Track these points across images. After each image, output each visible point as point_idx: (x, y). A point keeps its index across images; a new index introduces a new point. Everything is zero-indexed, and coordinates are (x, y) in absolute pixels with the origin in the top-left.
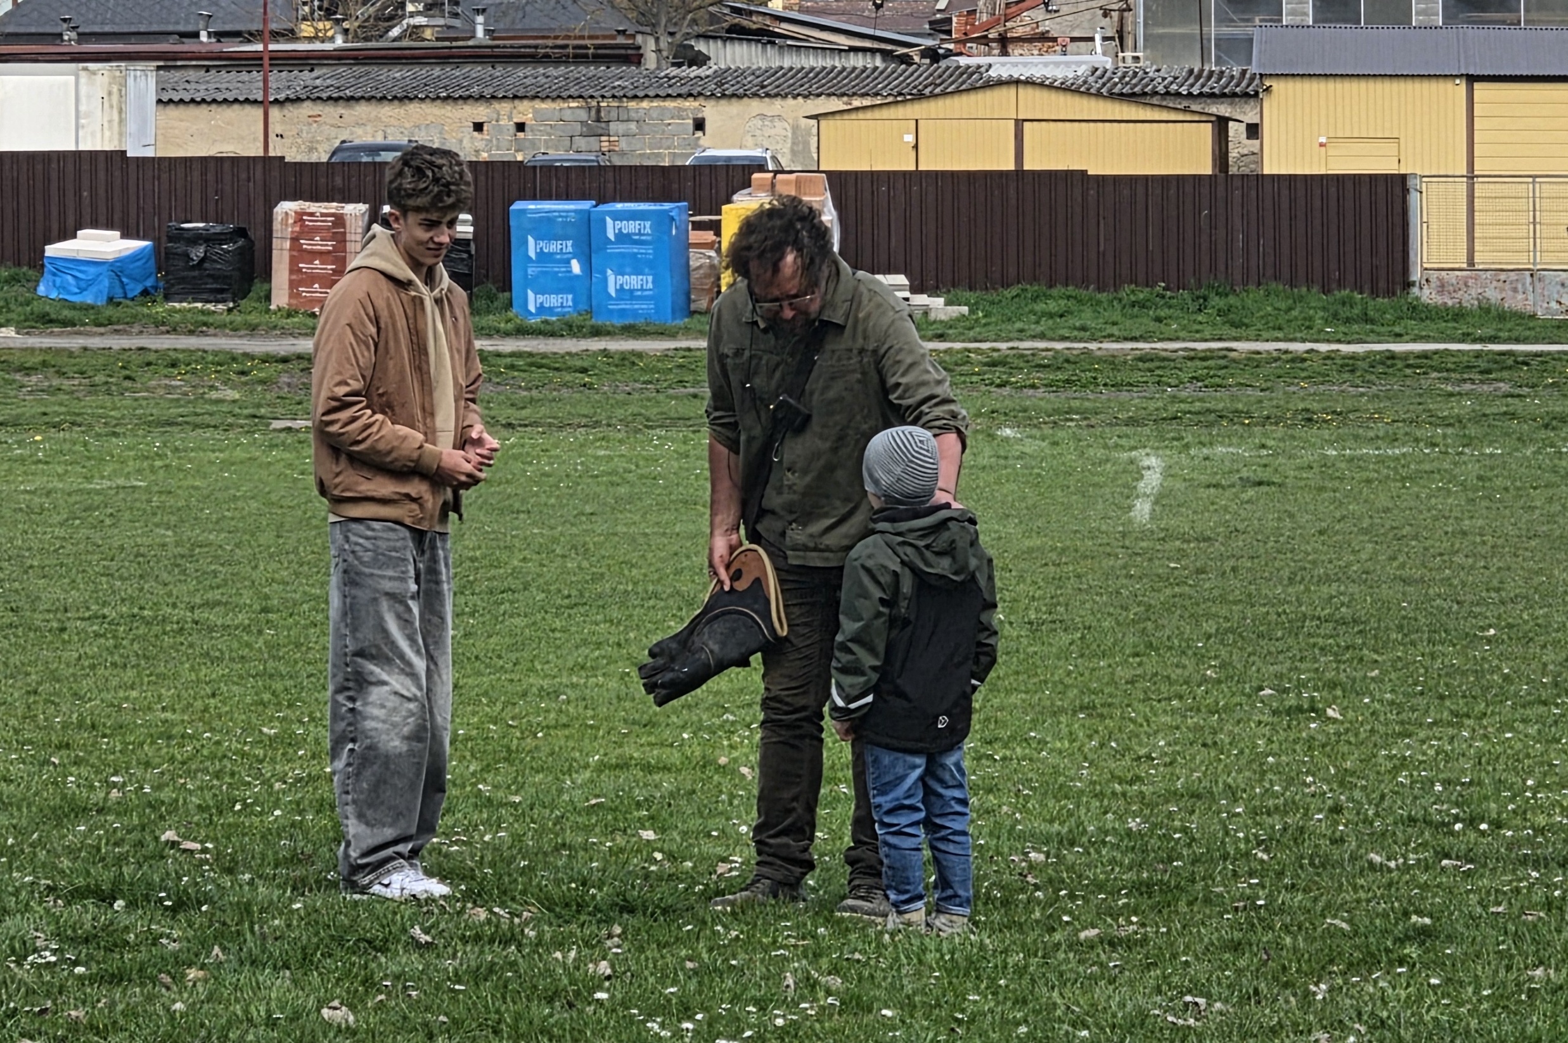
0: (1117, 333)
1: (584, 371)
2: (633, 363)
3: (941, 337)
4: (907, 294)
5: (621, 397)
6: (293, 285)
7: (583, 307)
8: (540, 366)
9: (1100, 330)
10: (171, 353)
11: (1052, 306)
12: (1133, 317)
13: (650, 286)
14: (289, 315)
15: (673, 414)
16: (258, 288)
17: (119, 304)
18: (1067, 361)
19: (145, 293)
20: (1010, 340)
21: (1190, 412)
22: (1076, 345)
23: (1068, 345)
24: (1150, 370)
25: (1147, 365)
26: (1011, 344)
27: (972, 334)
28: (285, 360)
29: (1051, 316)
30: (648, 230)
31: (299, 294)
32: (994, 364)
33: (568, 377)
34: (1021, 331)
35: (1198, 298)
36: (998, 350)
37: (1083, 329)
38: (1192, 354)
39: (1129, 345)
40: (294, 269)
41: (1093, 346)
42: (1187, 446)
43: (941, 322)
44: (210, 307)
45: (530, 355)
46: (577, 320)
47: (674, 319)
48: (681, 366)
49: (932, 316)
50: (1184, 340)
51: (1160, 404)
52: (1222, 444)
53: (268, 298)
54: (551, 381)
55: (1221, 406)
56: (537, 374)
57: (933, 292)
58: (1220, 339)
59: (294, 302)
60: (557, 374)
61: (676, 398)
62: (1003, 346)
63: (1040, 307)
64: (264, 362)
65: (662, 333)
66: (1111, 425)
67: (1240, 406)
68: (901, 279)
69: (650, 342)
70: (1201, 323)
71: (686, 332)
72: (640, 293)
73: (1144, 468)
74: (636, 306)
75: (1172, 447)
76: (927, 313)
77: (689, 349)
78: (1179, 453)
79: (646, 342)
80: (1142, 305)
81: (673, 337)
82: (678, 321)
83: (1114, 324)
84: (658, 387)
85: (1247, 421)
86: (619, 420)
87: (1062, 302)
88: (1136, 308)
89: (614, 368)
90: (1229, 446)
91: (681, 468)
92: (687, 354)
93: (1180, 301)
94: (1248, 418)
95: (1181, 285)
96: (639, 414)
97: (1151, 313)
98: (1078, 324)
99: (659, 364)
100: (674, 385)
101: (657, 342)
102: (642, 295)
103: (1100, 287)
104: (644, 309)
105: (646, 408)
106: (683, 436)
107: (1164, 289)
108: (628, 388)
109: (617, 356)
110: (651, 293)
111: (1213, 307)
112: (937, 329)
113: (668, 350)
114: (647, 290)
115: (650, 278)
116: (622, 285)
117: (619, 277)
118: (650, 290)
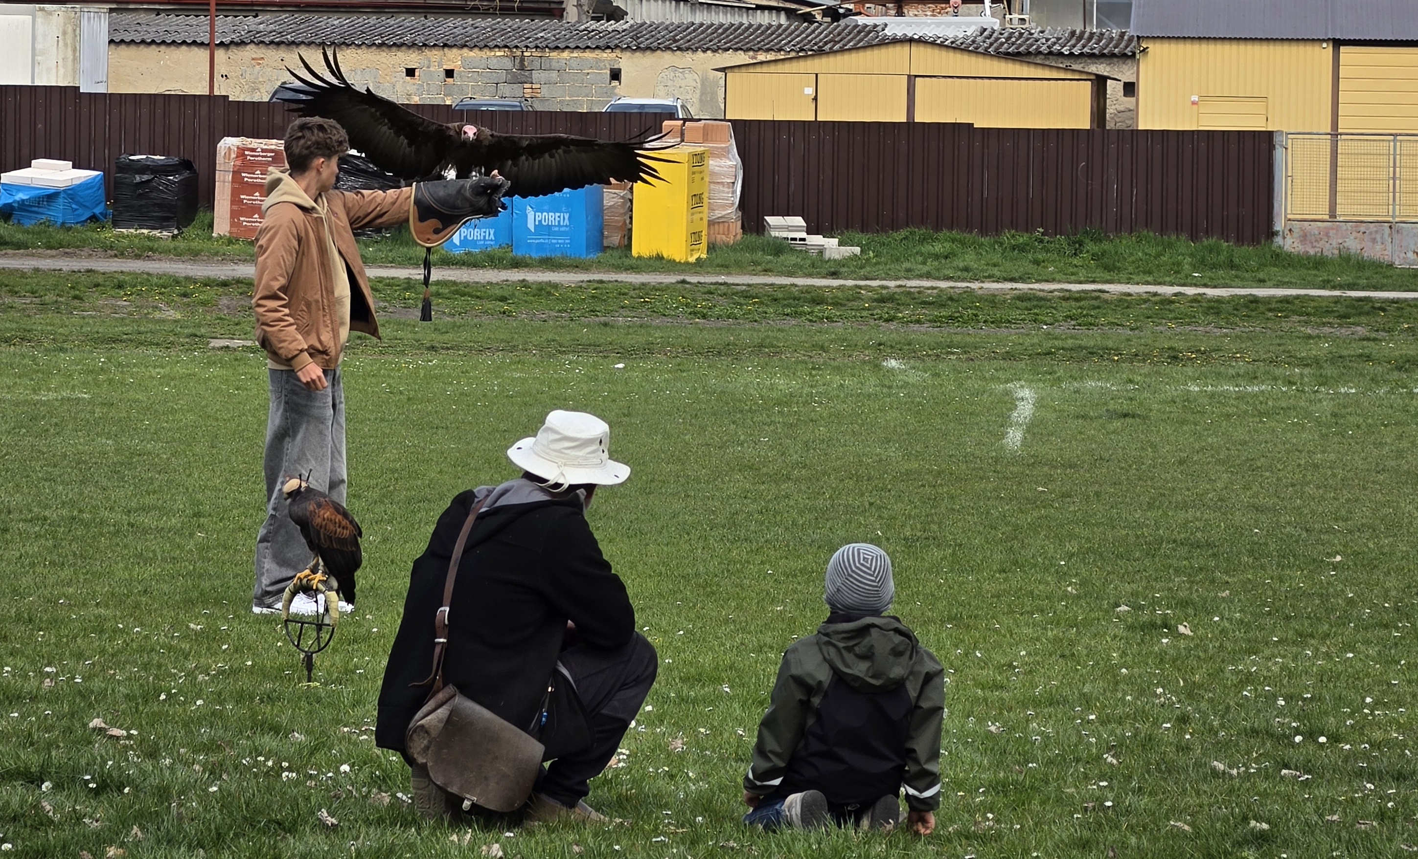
0: (998, 274)
1: (503, 299)
2: (549, 293)
3: (834, 275)
4: (803, 235)
5: (537, 324)
6: (234, 215)
7: (504, 241)
8: (464, 295)
9: (982, 271)
10: (116, 275)
11: (938, 248)
12: (1012, 260)
13: (567, 222)
14: (230, 242)
15: (584, 341)
16: (201, 216)
17: (69, 229)
18: (951, 299)
19: (94, 218)
20: (897, 279)
21: (1063, 349)
22: (959, 284)
23: (951, 284)
24: (1027, 309)
25: (1025, 304)
26: (899, 283)
27: (862, 272)
28: (225, 284)
29: (936, 257)
31: (240, 224)
32: (882, 300)
33: (489, 305)
34: (908, 270)
35: (1074, 243)
36: (887, 288)
37: (966, 269)
38: (1067, 295)
39: (1009, 285)
40: (235, 200)
41: (975, 285)
42: (1059, 380)
43: (835, 260)
44: (156, 233)
45: (454, 283)
46: (499, 253)
47: (588, 253)
48: (593, 297)
49: (827, 255)
50: (1059, 282)
51: (1035, 340)
52: (1092, 378)
53: (211, 226)
54: (472, 308)
55: (1092, 343)
56: (460, 302)
57: (828, 233)
58: (1093, 282)
59: (235, 230)
60: (478, 302)
61: (587, 326)
62: (892, 284)
63: (927, 248)
64: (206, 285)
65: (576, 266)
66: (990, 359)
67: (1110, 344)
68: (799, 221)
69: (565, 274)
70: (1076, 266)
71: (599, 265)
72: (557, 229)
73: (1018, 399)
74: (553, 241)
75: (1045, 381)
76: (822, 252)
77: (601, 282)
78: (1051, 386)
79: (562, 274)
80: (1022, 249)
81: (587, 270)
82: (592, 255)
83: (995, 266)
84: (572, 315)
85: (1116, 358)
86: (534, 345)
87: (947, 245)
88: (1016, 251)
89: (532, 298)
90: (1099, 380)
91: (590, 391)
92: (600, 285)
93: (1057, 246)
94: (1117, 355)
95: (1058, 231)
96: (553, 341)
97: (1030, 256)
98: (961, 265)
99: (573, 295)
100: (587, 315)
101: (572, 274)
102: (559, 231)
103: (983, 232)
104: (560, 244)
105: (561, 335)
106: (594, 361)
107: (1043, 234)
108: (544, 316)
109: (534, 287)
110: (567, 229)
111: (1088, 252)
112: (830, 267)
113: (582, 282)
114: (563, 226)
115: (567, 217)
116: (540, 221)
117: (537, 214)
118: (566, 226)
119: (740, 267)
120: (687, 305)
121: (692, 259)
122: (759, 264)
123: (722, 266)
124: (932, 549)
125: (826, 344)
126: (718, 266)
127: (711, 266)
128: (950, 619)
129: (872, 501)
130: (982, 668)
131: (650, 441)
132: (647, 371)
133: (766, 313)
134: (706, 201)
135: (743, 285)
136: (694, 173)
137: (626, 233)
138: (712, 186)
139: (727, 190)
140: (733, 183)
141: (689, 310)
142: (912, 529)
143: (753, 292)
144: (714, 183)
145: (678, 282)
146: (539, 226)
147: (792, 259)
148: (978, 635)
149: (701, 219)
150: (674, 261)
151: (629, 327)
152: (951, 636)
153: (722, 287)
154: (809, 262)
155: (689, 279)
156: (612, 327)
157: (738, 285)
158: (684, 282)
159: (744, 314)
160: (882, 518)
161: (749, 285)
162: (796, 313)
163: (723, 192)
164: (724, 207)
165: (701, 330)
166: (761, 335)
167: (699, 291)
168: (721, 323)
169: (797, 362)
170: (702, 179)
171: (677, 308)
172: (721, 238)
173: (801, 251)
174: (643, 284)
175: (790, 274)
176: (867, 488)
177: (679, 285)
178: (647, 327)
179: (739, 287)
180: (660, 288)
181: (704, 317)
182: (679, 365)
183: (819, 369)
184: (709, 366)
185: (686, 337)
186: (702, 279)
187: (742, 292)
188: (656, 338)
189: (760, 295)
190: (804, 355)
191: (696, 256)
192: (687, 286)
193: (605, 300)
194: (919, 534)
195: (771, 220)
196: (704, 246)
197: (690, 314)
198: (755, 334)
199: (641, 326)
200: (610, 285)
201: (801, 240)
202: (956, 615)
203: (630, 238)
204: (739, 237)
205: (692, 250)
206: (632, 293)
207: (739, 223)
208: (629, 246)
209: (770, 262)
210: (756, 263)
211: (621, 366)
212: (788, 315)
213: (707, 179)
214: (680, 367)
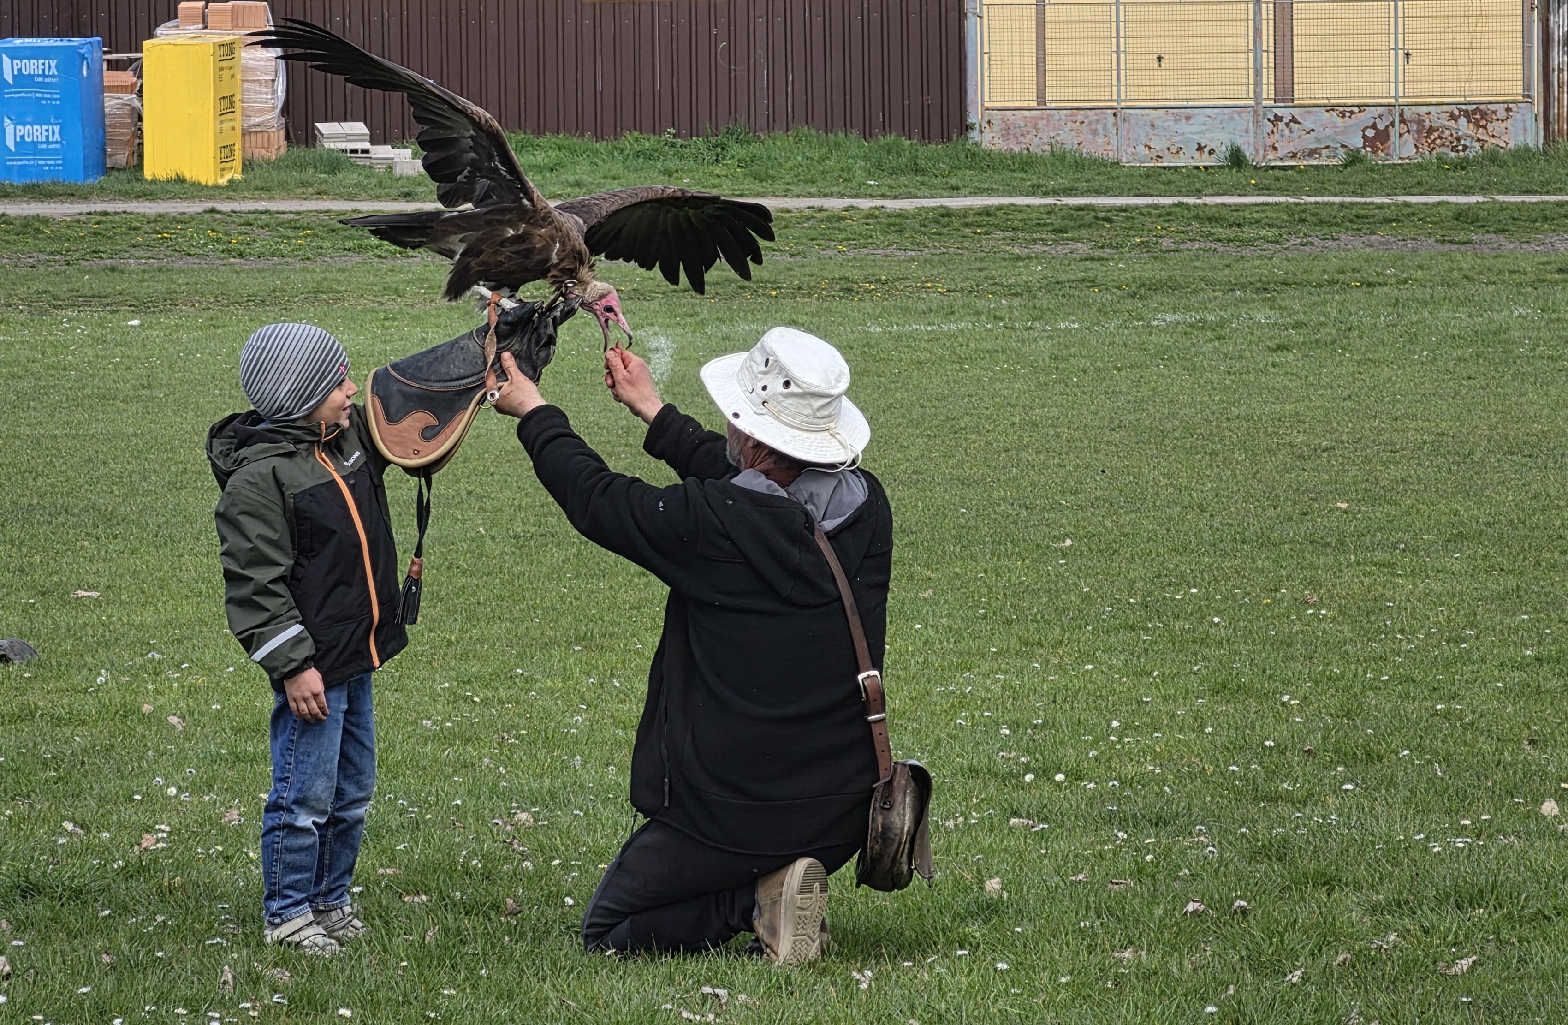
2: (38, 231)
4: (367, 145)
5: (22, 271)
13: (57, 137)
15: (86, 292)
30: (54, 71)
35: (715, 146)
42: (705, 323)
43: (408, 178)
47: (87, 177)
48: (95, 234)
49: (398, 171)
52: (745, 319)
57: (398, 142)
61: (89, 272)
65: (72, 194)
67: (766, 275)
68: (360, 128)
69: (58, 205)
70: (719, 177)
71: (102, 192)
72: (44, 146)
73: (650, 351)
74: (40, 162)
75: (685, 325)
76: (390, 168)
77: (106, 214)
78: (694, 332)
79: (53, 205)
80: (648, 156)
81: (86, 198)
82: (90, 181)
83: (614, 179)
84: (68, 258)
85: (774, 293)
86: (21, 299)
87: (553, 154)
88: (641, 160)
89: (15, 237)
90: (754, 322)
91: (97, 356)
92: (104, 218)
93: (694, 151)
94: (775, 289)
95: (694, 132)
96: (46, 292)
97: (659, 165)
98: (571, 179)
99: (69, 232)
100: (88, 257)
101: (67, 205)
102: (47, 149)
103: (599, 136)
104: (50, 165)
105: (54, 284)
106: (100, 318)
107: (674, 136)
108: (31, 260)
109: (17, 222)
110: (58, 146)
111: (733, 157)
112: (403, 187)
113: (80, 214)
114: (53, 143)
115: (57, 129)
116: (22, 137)
117: (18, 127)
118: (57, 142)
119: (286, 189)
120: (218, 241)
121: (223, 181)
122: (311, 185)
123: (262, 189)
124: (551, 549)
125: (401, 287)
126: (257, 189)
127: (249, 190)
128: (579, 640)
129: (470, 489)
130: (622, 702)
131: (179, 419)
132: (169, 328)
133: (321, 248)
134: (238, 104)
135: (291, 212)
136: (221, 69)
137: (135, 149)
138: (246, 85)
139: (264, 90)
140: (273, 81)
141: (221, 248)
142: (524, 524)
143: (304, 222)
144: (248, 81)
145: (205, 212)
146: (21, 143)
147: (353, 178)
148: (614, 658)
149: (233, 129)
150: (199, 184)
151: (144, 271)
152: (581, 661)
153: (263, 217)
154: (374, 181)
155: (219, 206)
156: (122, 272)
157: (283, 213)
158: (213, 211)
159: (293, 251)
160: (486, 511)
161: (298, 213)
162: (360, 246)
163: (260, 93)
164: (262, 111)
165: (238, 273)
166: (318, 277)
167: (233, 222)
168: (262, 264)
169: (365, 311)
170: (233, 76)
171: (206, 244)
172: (260, 153)
173: (364, 166)
174: (160, 215)
175: (351, 197)
176: (463, 472)
177: (207, 216)
178: (168, 270)
179: (286, 216)
180: (182, 220)
181: (241, 255)
182: (212, 319)
183: (394, 319)
184: (251, 320)
185: (219, 283)
186: (236, 207)
187: (290, 222)
188: (179, 285)
189: (313, 225)
190: (374, 302)
191: (228, 176)
192: (218, 216)
193: (110, 238)
194: (533, 530)
195: (323, 127)
196: (237, 164)
197: (223, 252)
198: (308, 276)
199: (160, 270)
200: (117, 218)
201: (364, 152)
202: (586, 634)
203: (141, 156)
204: (283, 151)
205: (223, 169)
206: (146, 227)
207: (282, 133)
208: (140, 166)
209: (325, 182)
210: (305, 184)
211: (135, 322)
212: (349, 250)
213: (239, 77)
214: (213, 322)
